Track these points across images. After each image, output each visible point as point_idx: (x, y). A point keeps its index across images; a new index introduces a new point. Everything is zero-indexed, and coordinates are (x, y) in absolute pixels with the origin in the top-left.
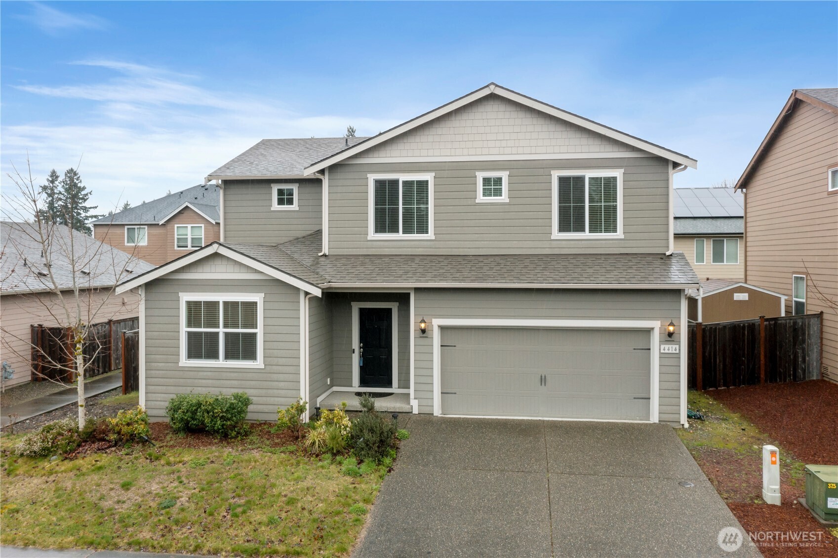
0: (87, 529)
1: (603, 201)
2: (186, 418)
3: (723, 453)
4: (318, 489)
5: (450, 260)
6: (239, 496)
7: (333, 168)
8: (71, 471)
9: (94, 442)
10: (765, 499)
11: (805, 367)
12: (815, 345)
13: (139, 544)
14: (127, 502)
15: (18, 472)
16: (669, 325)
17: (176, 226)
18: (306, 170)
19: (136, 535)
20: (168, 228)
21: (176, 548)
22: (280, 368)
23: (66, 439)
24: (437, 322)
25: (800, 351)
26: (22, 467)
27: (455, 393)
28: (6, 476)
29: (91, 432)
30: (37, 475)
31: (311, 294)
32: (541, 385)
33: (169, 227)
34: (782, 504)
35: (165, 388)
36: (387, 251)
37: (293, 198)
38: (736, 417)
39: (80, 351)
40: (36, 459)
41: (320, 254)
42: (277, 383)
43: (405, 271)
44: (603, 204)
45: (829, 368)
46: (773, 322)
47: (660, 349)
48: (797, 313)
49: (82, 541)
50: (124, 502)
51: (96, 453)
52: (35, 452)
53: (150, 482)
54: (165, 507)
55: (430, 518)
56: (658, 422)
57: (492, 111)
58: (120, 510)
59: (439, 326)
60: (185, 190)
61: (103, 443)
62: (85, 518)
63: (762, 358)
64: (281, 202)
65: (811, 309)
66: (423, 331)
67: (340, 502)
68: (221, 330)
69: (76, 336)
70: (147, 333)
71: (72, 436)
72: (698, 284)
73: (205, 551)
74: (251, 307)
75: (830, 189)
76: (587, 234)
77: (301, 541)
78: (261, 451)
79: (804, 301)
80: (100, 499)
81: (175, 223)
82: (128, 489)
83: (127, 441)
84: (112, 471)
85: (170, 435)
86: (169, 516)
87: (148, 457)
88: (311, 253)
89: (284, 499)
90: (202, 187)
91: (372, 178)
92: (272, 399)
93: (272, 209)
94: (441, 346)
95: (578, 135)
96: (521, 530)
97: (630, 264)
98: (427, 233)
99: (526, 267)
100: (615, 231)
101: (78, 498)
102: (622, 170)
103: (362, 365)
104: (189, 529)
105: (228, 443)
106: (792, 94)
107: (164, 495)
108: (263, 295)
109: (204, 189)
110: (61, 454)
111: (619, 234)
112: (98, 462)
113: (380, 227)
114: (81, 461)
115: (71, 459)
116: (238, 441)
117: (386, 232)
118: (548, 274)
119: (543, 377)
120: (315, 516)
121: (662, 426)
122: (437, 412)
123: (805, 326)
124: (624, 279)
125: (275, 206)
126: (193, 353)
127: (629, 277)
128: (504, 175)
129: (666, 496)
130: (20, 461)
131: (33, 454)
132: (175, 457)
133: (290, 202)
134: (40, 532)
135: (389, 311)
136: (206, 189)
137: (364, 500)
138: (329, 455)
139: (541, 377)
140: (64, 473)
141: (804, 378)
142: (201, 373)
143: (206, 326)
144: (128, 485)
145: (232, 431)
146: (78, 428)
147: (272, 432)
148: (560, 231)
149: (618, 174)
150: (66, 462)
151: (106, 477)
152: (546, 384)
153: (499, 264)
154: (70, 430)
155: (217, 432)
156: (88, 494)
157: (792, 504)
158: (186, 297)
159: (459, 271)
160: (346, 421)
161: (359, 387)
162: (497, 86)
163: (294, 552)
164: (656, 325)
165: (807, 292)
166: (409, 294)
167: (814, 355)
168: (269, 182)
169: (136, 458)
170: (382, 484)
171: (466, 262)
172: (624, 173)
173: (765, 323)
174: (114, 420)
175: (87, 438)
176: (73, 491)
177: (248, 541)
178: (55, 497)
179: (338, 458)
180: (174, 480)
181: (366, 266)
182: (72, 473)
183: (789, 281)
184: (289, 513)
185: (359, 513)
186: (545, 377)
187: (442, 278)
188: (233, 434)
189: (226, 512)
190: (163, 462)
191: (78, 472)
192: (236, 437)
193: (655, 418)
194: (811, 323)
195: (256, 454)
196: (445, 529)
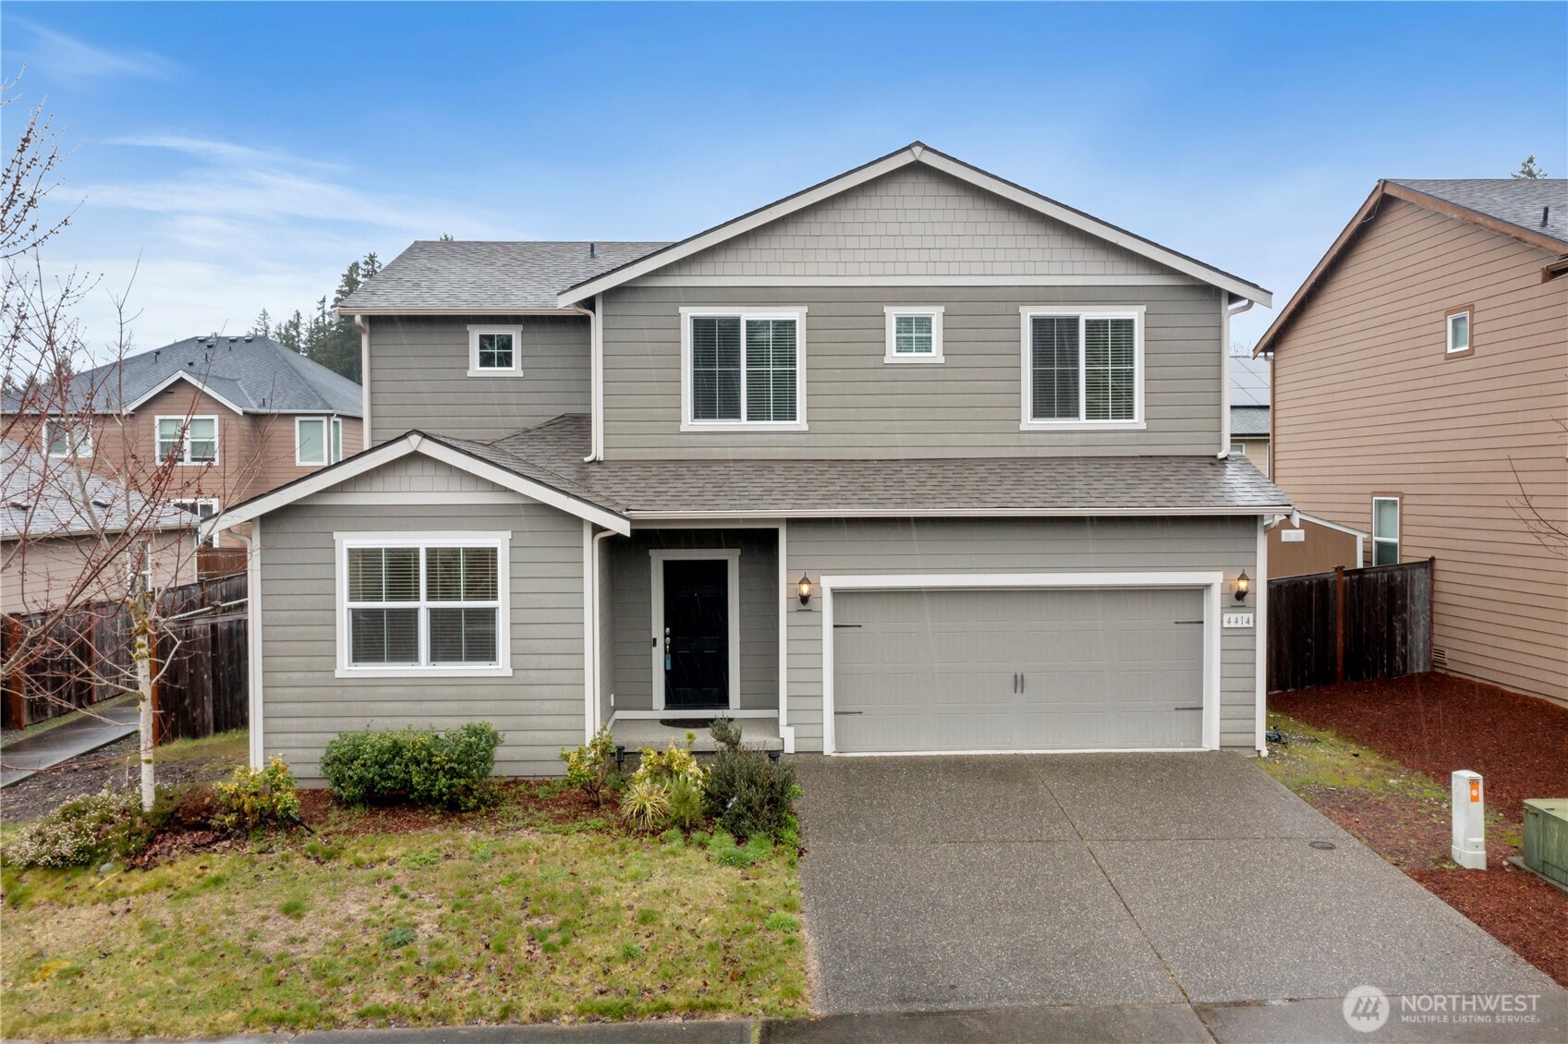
0: (254, 995)
1: (1110, 362)
2: (371, 775)
3: (1349, 792)
4: (684, 892)
5: (840, 469)
6: (536, 914)
7: (612, 294)
8: (157, 891)
9: (178, 833)
10: (1458, 861)
11: (1406, 651)
12: (1422, 614)
13: (383, 1013)
14: (310, 940)
15: (35, 900)
16: (1239, 579)
17: (157, 418)
18: (560, 297)
19: (366, 999)
20: (140, 422)
21: (463, 1015)
22: (545, 674)
23: (123, 829)
24: (828, 583)
25: (1397, 625)
26: (40, 889)
27: (860, 713)
28: (11, 909)
29: (172, 814)
30: (83, 902)
31: (607, 530)
32: (1015, 692)
33: (143, 419)
34: (1488, 867)
35: (304, 721)
36: (716, 454)
37: (511, 353)
38: (1328, 736)
39: (144, 651)
40: (66, 870)
41: (587, 459)
42: (538, 703)
43: (766, 489)
44: (1110, 368)
45: (1447, 651)
46: (1357, 577)
47: (1222, 622)
48: (1379, 560)
49: (257, 1017)
50: (304, 941)
51: (194, 853)
52: (63, 858)
53: (338, 900)
54: (399, 943)
55: (921, 930)
56: (1218, 748)
57: (916, 194)
58: (303, 956)
59: (832, 590)
60: (165, 348)
61: (200, 833)
62: (237, 976)
63: (1340, 639)
64: (486, 360)
65: (1409, 555)
66: (804, 599)
67: (740, 912)
68: (423, 605)
69: (137, 621)
70: (267, 613)
71: (132, 824)
72: (1289, 505)
73: (525, 1017)
74: (482, 561)
75: (1450, 350)
76: (1082, 422)
77: (705, 984)
78: (537, 831)
79: (1396, 540)
80: (250, 939)
81: (153, 412)
82: (299, 917)
83: (256, 825)
84: (244, 886)
85: (336, 813)
86: (415, 959)
87: (309, 854)
88: (568, 458)
89: (630, 913)
90: (201, 341)
91: (688, 313)
92: (530, 734)
93: (470, 374)
94: (835, 626)
95: (1068, 242)
96: (1092, 937)
97: (1161, 473)
98: (793, 418)
99: (983, 480)
100: (1130, 415)
101: (200, 940)
102: (1143, 308)
103: (669, 668)
104: (471, 979)
105: (462, 820)
106: (1377, 187)
107: (383, 922)
108: (508, 534)
109: (204, 346)
110: (117, 858)
111: (1138, 421)
112: (208, 871)
113: (704, 408)
114: (169, 870)
115: (145, 868)
116: (482, 816)
117: (715, 417)
118: (1028, 491)
119: (1019, 678)
120: (705, 940)
121: (1227, 755)
122: (829, 749)
123: (1406, 581)
124: (1162, 499)
125: (476, 369)
126: (365, 649)
127: (1170, 495)
128: (936, 313)
129: (1302, 867)
130: (28, 876)
131: (60, 863)
132: (366, 852)
133: (506, 360)
134: (154, 1008)
135: (723, 565)
136: (210, 347)
137: (785, 905)
138: (675, 831)
139: (1016, 677)
140: (140, 896)
141: (1405, 670)
142: (382, 690)
143: (391, 598)
144: (296, 908)
145: (467, 797)
146: (141, 805)
147: (541, 797)
148: (1034, 416)
149: (1135, 313)
150: (135, 873)
151: (237, 897)
152: (1025, 690)
153: (932, 476)
154: (124, 812)
155: (438, 800)
156: (217, 930)
157: (1502, 868)
158: (348, 541)
159: (864, 488)
160: (693, 767)
161: (665, 709)
162: (926, 148)
163: (705, 1005)
164: (1215, 579)
165: (1401, 525)
166: (775, 533)
167: (1420, 633)
168: (458, 322)
169: (286, 858)
170: (798, 877)
171: (872, 472)
172: (1146, 313)
173: (1345, 578)
174: (229, 785)
175: (164, 825)
176: (182, 927)
177: (602, 993)
178: (149, 941)
179: (697, 835)
180: (387, 894)
181: (686, 481)
182: (158, 894)
183: (1367, 508)
184: (654, 938)
185: (788, 929)
186: (1022, 677)
187: (840, 501)
188: (472, 803)
189: (530, 944)
190: (345, 862)
191: (171, 892)
192: (477, 808)
193: (1212, 742)
194: (1415, 577)
195: (526, 837)
196: (957, 946)
